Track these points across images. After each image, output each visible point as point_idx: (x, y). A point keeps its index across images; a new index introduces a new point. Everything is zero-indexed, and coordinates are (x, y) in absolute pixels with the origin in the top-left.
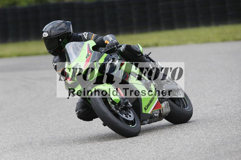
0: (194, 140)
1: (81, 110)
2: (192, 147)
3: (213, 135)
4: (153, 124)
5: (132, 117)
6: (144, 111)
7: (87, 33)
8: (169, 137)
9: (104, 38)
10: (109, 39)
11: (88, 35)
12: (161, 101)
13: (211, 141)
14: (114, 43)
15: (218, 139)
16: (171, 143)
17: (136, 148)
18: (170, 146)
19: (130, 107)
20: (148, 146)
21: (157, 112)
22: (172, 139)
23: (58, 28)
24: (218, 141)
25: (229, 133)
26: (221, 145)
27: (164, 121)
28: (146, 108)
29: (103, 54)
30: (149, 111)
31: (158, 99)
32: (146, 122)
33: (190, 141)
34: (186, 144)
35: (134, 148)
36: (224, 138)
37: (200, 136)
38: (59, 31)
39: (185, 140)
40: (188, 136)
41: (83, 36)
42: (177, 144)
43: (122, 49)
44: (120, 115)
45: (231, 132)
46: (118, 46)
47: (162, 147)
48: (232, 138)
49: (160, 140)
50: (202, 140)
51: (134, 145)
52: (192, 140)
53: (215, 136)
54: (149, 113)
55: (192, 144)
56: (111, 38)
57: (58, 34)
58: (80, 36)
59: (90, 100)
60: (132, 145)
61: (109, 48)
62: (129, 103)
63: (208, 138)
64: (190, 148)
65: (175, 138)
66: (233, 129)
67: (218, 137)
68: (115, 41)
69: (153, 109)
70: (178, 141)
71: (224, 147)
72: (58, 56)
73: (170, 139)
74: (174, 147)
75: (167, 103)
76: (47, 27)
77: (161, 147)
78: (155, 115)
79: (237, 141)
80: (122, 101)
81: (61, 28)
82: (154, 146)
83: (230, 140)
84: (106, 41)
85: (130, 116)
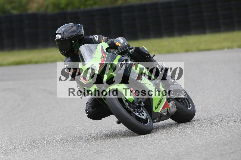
0: (158, 150)
1: (91, 110)
2: (156, 156)
3: (177, 145)
4: (161, 122)
5: (144, 115)
6: (154, 110)
7: (98, 36)
8: (133, 147)
9: (115, 40)
10: (120, 41)
11: (99, 38)
12: (169, 100)
13: (175, 151)
14: (126, 45)
15: (182, 149)
16: (135, 153)
17: (100, 158)
18: (134, 156)
19: (143, 106)
20: (112, 156)
21: (165, 111)
22: (136, 149)
23: (70, 31)
24: (182, 151)
25: (193, 143)
26: (185, 155)
27: (170, 121)
28: (157, 107)
29: (117, 56)
30: (159, 110)
31: (166, 99)
32: (156, 121)
33: (155, 151)
34: (150, 154)
35: (98, 158)
36: (188, 148)
37: (164, 146)
38: (70, 34)
39: (149, 150)
40: (152, 146)
41: (94, 38)
42: (141, 154)
43: (131, 51)
44: (134, 112)
45: (195, 142)
46: (130, 47)
47: (127, 157)
48: (196, 148)
49: (124, 150)
50: (166, 149)
51: (98, 155)
52: (156, 150)
53: (179, 146)
54: (159, 112)
55: (156, 153)
56: (122, 41)
57: (70, 36)
58: (91, 39)
59: (105, 100)
60: (96, 155)
61: (121, 50)
62: (142, 103)
63: (172, 148)
64: (154, 158)
65: (139, 147)
66: (197, 139)
67: (182, 147)
68: (126, 43)
69: (162, 109)
70: (142, 151)
71: (188, 157)
72: (69, 58)
73: (134, 149)
74: (138, 157)
75: (173, 103)
76: (60, 29)
77: (125, 157)
78: (164, 114)
79: (201, 151)
80: (136, 100)
81: (73, 30)
82: (119, 156)
83: (194, 150)
84: (117, 44)
85: (143, 115)
